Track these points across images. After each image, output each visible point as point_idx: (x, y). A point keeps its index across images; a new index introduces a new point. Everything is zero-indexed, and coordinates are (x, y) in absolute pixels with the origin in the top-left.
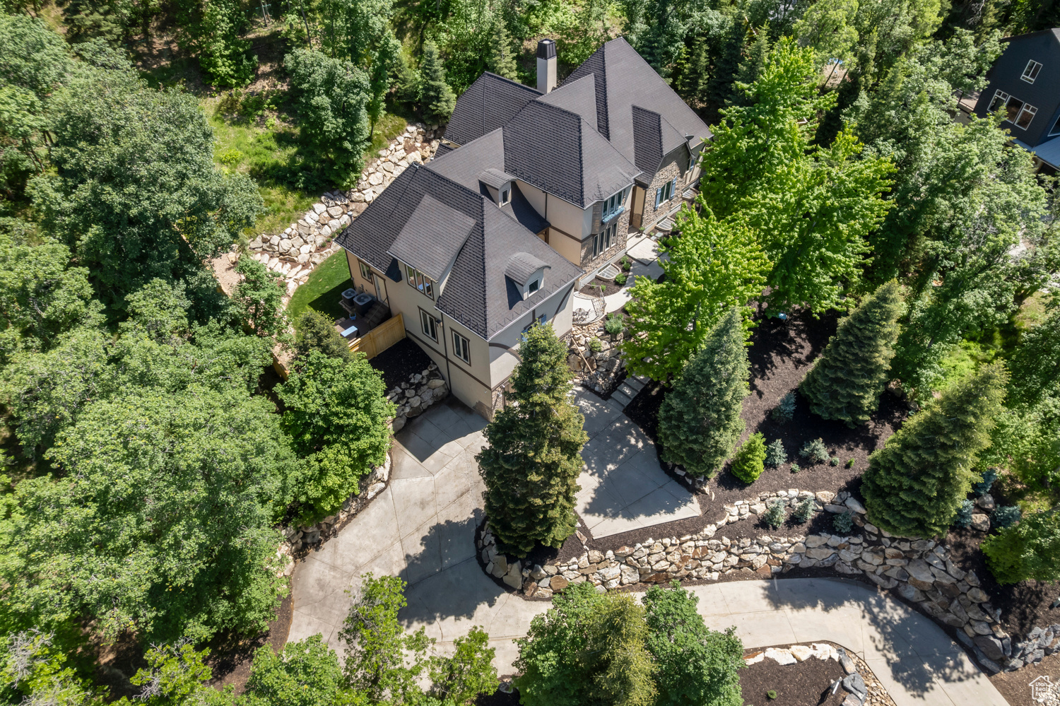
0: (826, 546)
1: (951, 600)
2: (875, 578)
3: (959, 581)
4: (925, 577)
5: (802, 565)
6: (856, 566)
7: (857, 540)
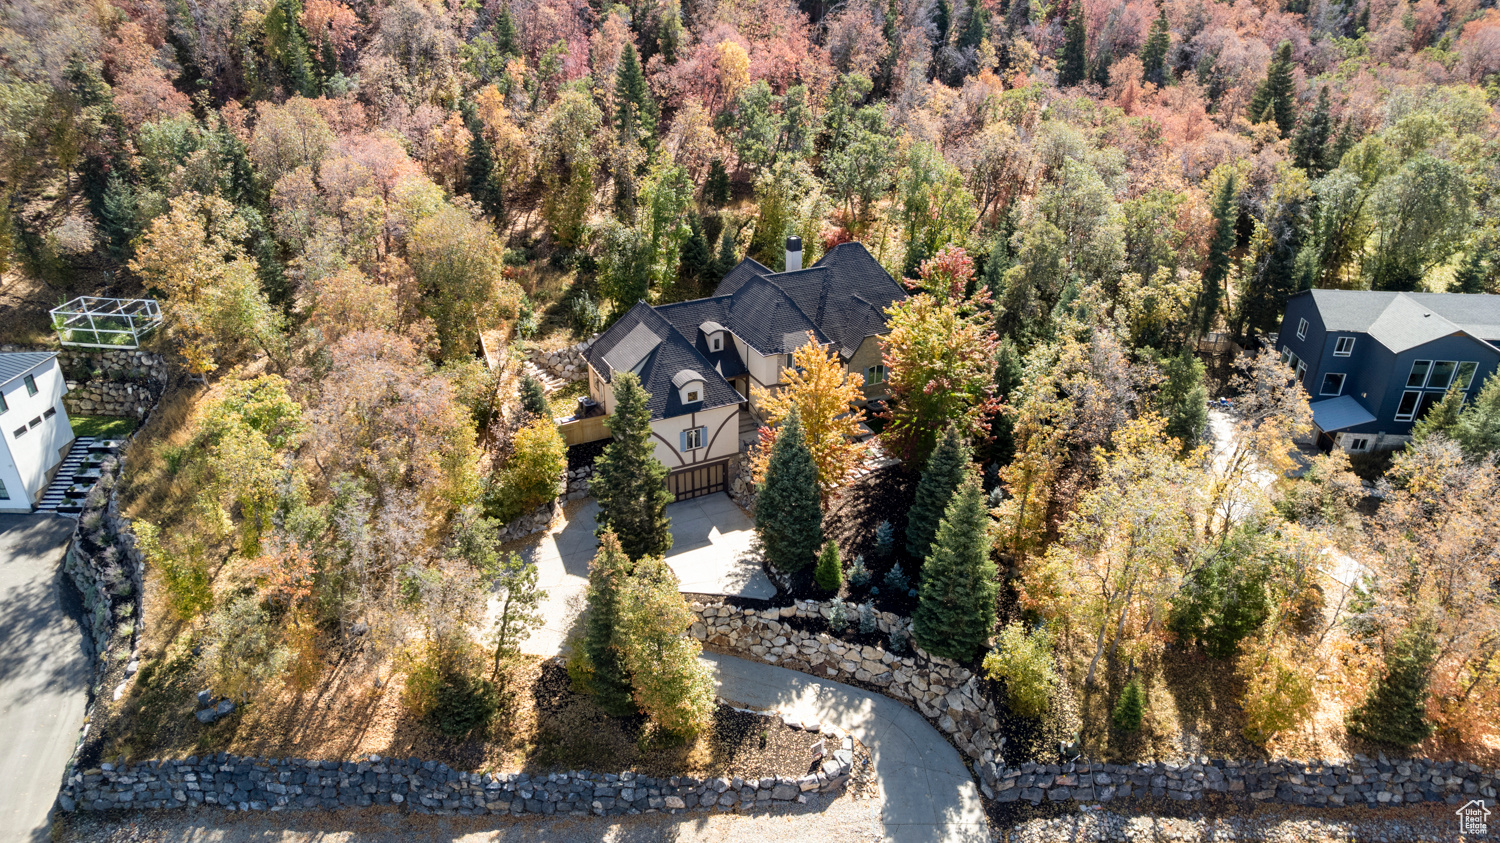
1: (974, 730)
2: (922, 705)
3: (981, 710)
4: (956, 705)
5: (858, 676)
6: (906, 690)
7: (909, 662)
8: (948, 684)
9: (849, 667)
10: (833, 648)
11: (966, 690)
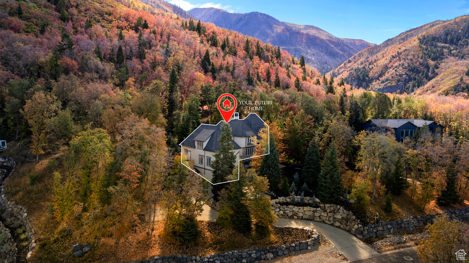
0: (310, 211)
1: (347, 222)
2: (326, 222)
3: (348, 215)
4: (339, 216)
5: (304, 217)
6: (320, 218)
7: (319, 209)
8: (334, 212)
9: (301, 215)
10: (294, 209)
11: (341, 211)
